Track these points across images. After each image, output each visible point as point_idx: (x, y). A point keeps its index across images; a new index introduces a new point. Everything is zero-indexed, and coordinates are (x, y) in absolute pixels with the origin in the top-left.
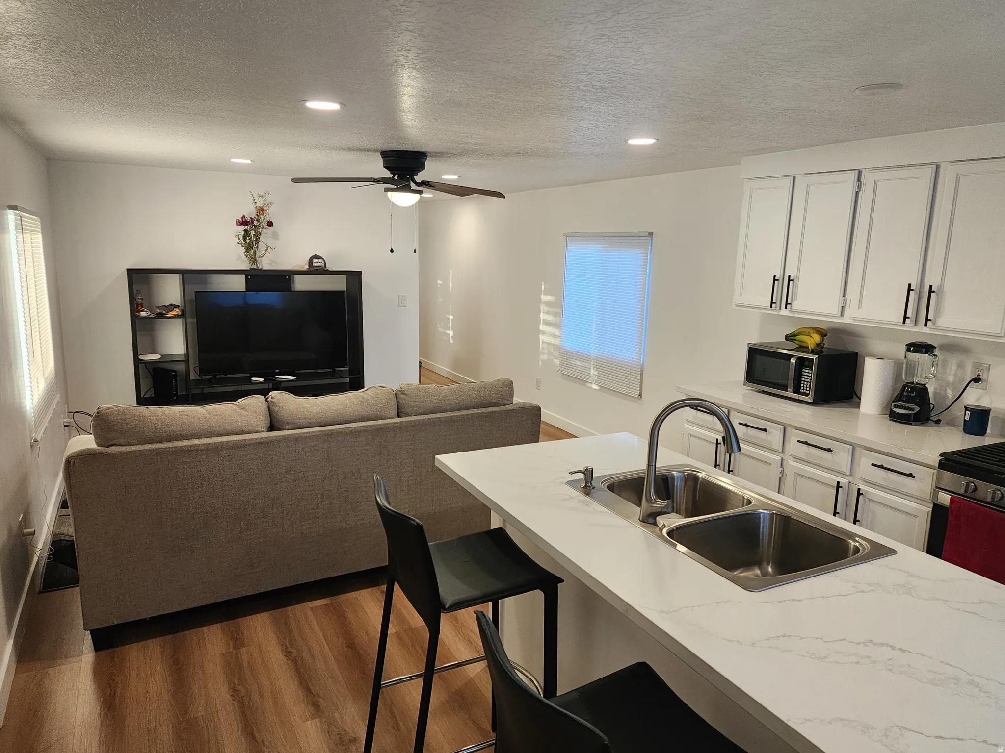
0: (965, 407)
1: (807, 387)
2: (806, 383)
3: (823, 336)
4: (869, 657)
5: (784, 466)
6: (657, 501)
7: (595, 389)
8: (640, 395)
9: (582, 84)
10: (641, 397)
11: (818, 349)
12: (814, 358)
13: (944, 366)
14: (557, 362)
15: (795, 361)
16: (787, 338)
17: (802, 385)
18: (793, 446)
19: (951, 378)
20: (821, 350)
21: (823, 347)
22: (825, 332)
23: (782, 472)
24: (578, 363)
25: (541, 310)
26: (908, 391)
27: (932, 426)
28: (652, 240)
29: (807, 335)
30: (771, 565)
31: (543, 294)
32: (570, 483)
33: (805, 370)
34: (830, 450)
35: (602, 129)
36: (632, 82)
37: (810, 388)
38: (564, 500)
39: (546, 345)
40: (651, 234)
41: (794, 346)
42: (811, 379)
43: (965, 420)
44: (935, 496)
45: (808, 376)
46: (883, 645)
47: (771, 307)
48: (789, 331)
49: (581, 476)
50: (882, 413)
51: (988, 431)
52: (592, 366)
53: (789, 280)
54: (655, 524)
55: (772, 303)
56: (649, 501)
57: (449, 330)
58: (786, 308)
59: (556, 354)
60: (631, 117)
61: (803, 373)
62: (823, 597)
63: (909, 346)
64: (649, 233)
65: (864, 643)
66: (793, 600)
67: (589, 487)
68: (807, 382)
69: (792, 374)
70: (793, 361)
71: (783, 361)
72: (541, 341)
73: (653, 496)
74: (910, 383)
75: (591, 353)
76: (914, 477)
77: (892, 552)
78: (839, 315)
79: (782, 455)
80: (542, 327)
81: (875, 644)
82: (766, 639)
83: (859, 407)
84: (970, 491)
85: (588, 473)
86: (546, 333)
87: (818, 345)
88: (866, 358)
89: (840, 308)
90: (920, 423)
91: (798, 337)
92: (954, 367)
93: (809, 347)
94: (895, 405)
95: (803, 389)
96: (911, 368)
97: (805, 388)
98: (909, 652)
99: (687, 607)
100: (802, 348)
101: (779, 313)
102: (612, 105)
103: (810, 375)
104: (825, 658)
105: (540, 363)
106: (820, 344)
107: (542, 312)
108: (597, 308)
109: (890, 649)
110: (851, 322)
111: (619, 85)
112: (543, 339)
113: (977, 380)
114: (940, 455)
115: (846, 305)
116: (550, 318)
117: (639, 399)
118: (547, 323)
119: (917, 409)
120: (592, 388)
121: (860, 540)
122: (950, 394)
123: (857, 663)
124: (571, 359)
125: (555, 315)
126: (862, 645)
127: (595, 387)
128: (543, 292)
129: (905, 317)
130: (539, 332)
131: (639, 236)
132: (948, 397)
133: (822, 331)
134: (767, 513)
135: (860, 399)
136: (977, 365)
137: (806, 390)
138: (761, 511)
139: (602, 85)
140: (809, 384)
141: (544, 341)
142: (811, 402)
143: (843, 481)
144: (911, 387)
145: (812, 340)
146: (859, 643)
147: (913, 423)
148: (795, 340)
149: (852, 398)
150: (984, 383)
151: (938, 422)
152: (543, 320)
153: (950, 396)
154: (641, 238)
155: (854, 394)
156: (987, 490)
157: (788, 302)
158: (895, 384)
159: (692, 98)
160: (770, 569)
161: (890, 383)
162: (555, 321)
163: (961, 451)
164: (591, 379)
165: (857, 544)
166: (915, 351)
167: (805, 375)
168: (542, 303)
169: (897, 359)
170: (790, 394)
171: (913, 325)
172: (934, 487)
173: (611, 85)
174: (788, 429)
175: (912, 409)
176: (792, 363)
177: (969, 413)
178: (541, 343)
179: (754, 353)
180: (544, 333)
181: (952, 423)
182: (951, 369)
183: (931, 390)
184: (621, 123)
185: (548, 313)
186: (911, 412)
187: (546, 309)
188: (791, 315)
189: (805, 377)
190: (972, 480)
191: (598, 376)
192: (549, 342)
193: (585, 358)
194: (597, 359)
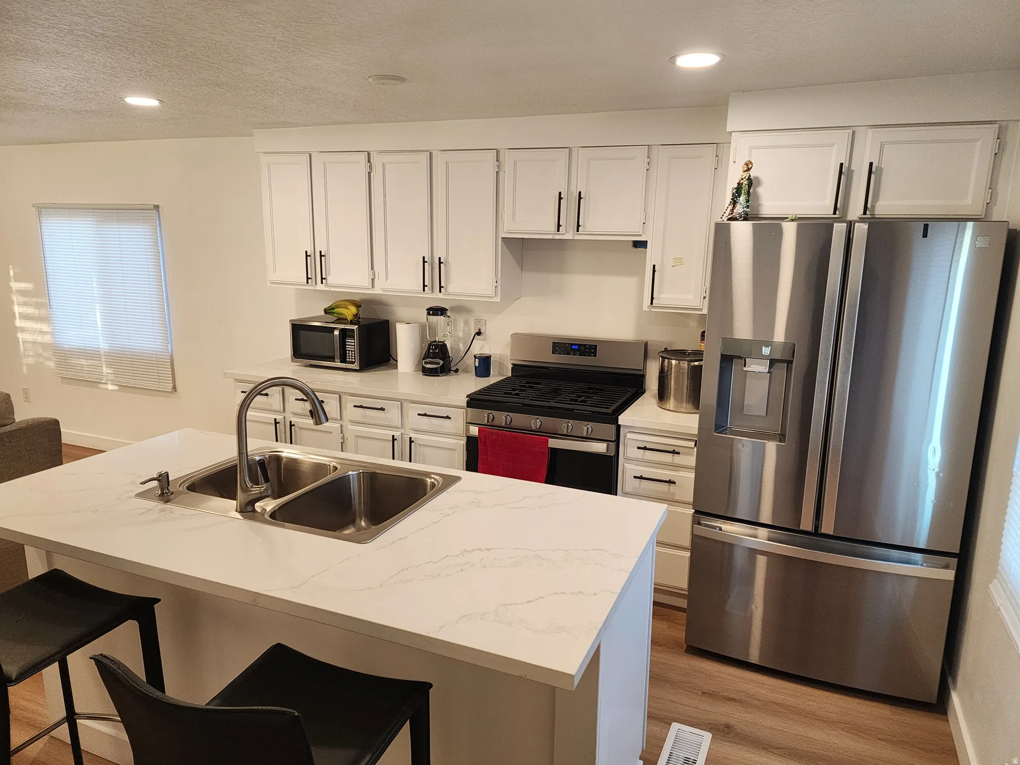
0: (475, 356)
1: (352, 356)
2: (350, 352)
3: (358, 307)
4: (468, 563)
5: (344, 432)
6: (254, 488)
7: (112, 390)
8: (174, 388)
9: (77, 28)
10: (175, 391)
11: (356, 320)
12: (355, 328)
13: (455, 325)
14: (51, 364)
15: (338, 333)
16: (326, 311)
17: (348, 355)
18: (351, 412)
19: (461, 335)
20: (358, 321)
21: (360, 318)
22: (359, 304)
23: (343, 438)
24: (84, 362)
25: (13, 301)
26: (432, 349)
27: (453, 375)
28: (159, 214)
29: (344, 308)
30: (363, 520)
31: (12, 280)
32: (142, 495)
33: (348, 341)
34: (383, 409)
35: (93, 82)
36: (143, 35)
37: (355, 356)
38: (142, 514)
39: (29, 345)
40: (157, 207)
41: (333, 318)
42: (355, 348)
43: (476, 367)
44: (468, 430)
45: (352, 345)
46: (474, 550)
47: (308, 283)
48: (327, 305)
49: (155, 483)
50: (416, 371)
51: (491, 373)
52: (104, 363)
53: (321, 256)
54: (254, 511)
55: (308, 278)
56: (245, 490)
58: (322, 283)
59: (49, 354)
60: (133, 72)
61: (347, 343)
62: (422, 529)
63: (429, 310)
64: (154, 205)
65: (461, 554)
66: (401, 539)
67: (167, 493)
68: (352, 351)
69: (337, 345)
70: (336, 333)
71: (326, 334)
72: (21, 341)
73: (249, 484)
74: (433, 342)
75: (99, 348)
76: (450, 418)
77: (458, 479)
78: (371, 287)
79: (341, 422)
80: (18, 323)
81: (469, 552)
82: (390, 578)
83: (396, 368)
84: (490, 420)
85: (163, 479)
86: (26, 330)
87: (355, 316)
88: (397, 324)
89: (371, 280)
90: (445, 374)
91: (335, 311)
92: (462, 325)
93: (348, 319)
94: (425, 362)
95: (349, 358)
96: (433, 329)
97: (351, 357)
98: (492, 549)
99: (315, 576)
100: (341, 320)
101: (316, 288)
102: (113, 57)
103: (354, 344)
104: (438, 575)
105: (25, 368)
106: (357, 314)
107: (16, 304)
108: (99, 297)
109: (480, 551)
110: (381, 292)
111: (126, 35)
112: (24, 337)
113: (479, 333)
114: (467, 397)
115: (375, 277)
116: (30, 311)
117: (174, 393)
118: (25, 317)
119: (442, 362)
120: (107, 389)
121: (435, 476)
122: (462, 347)
123: (462, 570)
124: (72, 359)
125: (38, 306)
126: (460, 555)
127: (111, 387)
128: (12, 278)
129: (424, 286)
130: (16, 329)
131: (142, 209)
132: (461, 350)
133: (356, 302)
134: (355, 474)
135: (397, 361)
136: (478, 321)
137: (352, 359)
138: (350, 473)
139: (104, 32)
140: (353, 352)
141: (27, 340)
142: (357, 369)
143: (397, 434)
144: (435, 345)
145: (350, 312)
146: (458, 555)
147: (441, 375)
148: (333, 313)
149: (389, 361)
150: (484, 336)
151: (457, 371)
152: (19, 313)
153: (462, 349)
154: (144, 211)
155: (391, 358)
156: (501, 418)
157: (323, 277)
158: (422, 344)
159: (211, 63)
160: (363, 523)
161: (418, 344)
162: (40, 314)
163: (480, 391)
164: (105, 379)
165: (433, 480)
166: (434, 315)
167: (349, 345)
168: (14, 292)
169: (421, 323)
170: (339, 365)
171: (430, 292)
172: (465, 422)
173: (116, 34)
174: (343, 397)
175: (438, 363)
176: (336, 335)
177: (478, 360)
178: (21, 344)
179: (299, 329)
180: (23, 330)
181: (466, 371)
182: (460, 327)
183: (448, 346)
184: (120, 78)
185: (25, 304)
186: (437, 366)
187: (22, 299)
188: (327, 289)
189: (349, 347)
190: (490, 411)
191: (114, 374)
192: (34, 341)
193: (93, 354)
194: (108, 354)
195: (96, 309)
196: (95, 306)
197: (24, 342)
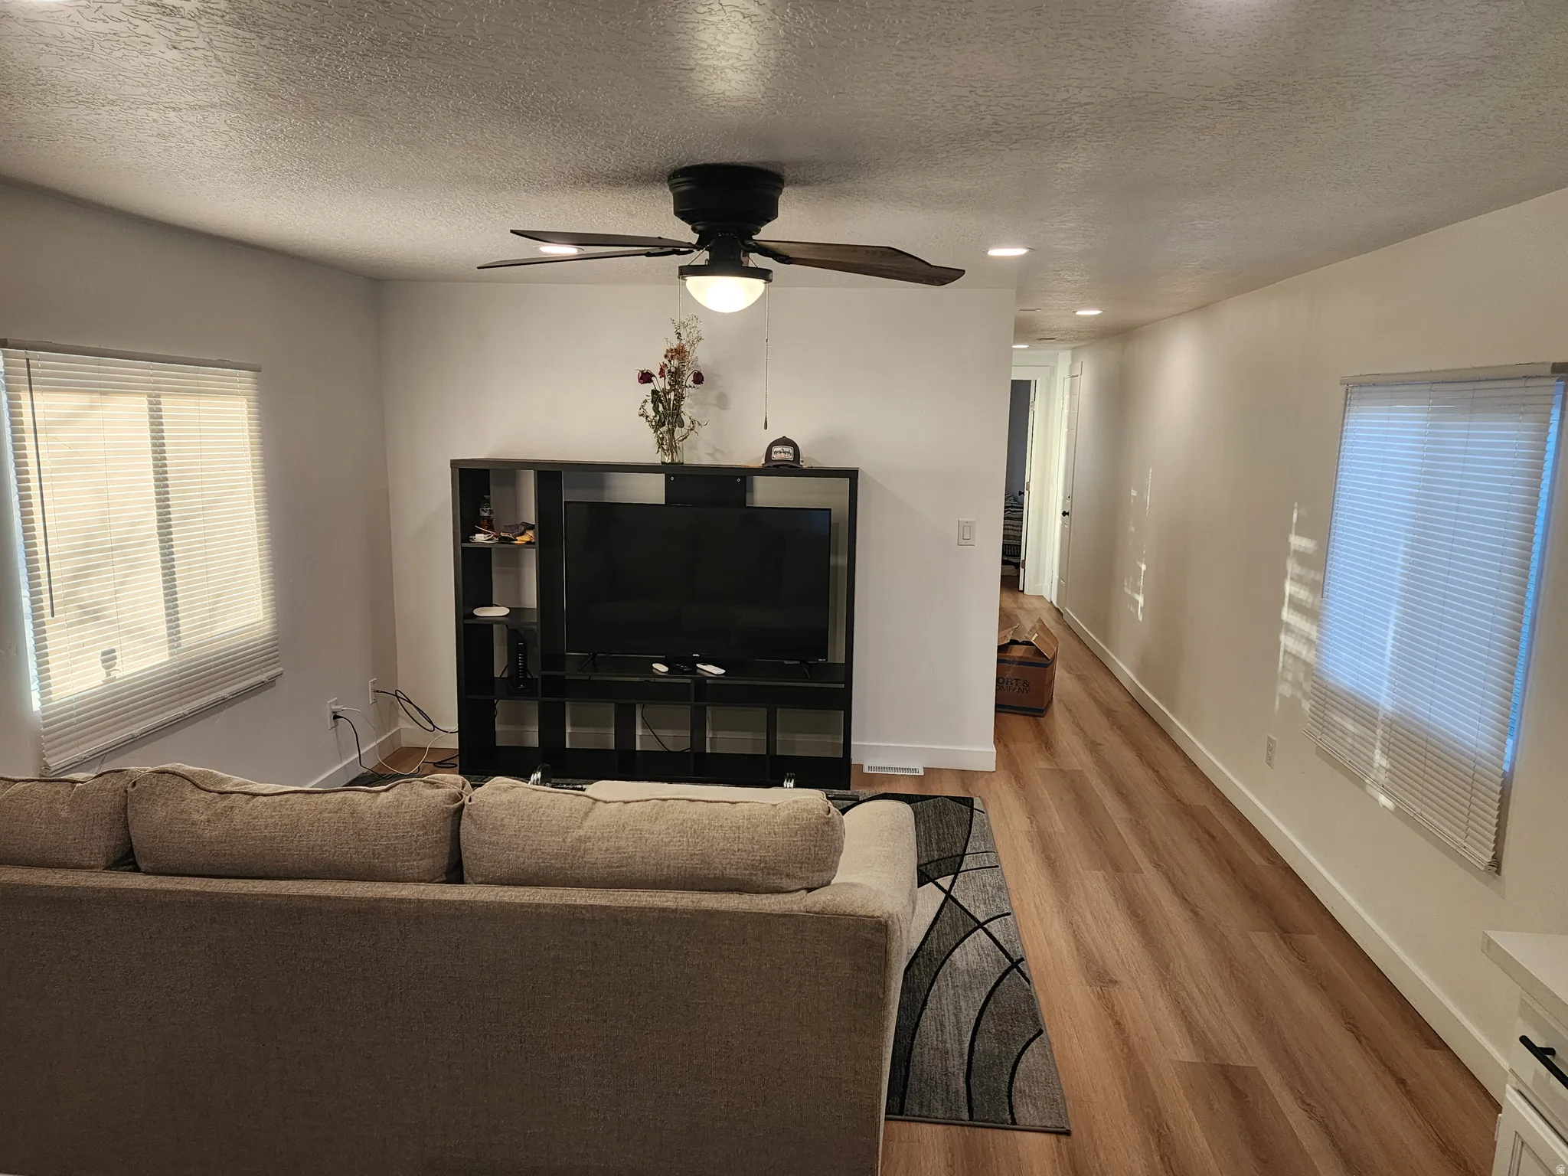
7: (1384, 807)
8: (1496, 864)
10: (1498, 872)
14: (1306, 708)
24: (1349, 726)
25: (1286, 572)
31: (1293, 532)
39: (1290, 661)
52: (1379, 740)
57: (1139, 594)
59: (1307, 687)
72: (1282, 649)
80: (1286, 614)
86: (1292, 632)
105: (1277, 702)
107: (1289, 577)
112: (1287, 643)
116: (1303, 594)
117: (1495, 876)
118: (1297, 606)
120: (1377, 801)
124: (1334, 710)
125: (1311, 586)
127: (1383, 799)
128: (1294, 527)
130: (1280, 625)
141: (1289, 650)
152: (1290, 595)
162: (1313, 604)
168: (1291, 554)
178: (1281, 655)
180: (1289, 629)
185: (1299, 580)
187: (1298, 570)
191: (1391, 772)
192: (1297, 655)
193: (1363, 712)
194: (1391, 724)
195: (1389, 614)
196: (1389, 607)
197: (1285, 652)
